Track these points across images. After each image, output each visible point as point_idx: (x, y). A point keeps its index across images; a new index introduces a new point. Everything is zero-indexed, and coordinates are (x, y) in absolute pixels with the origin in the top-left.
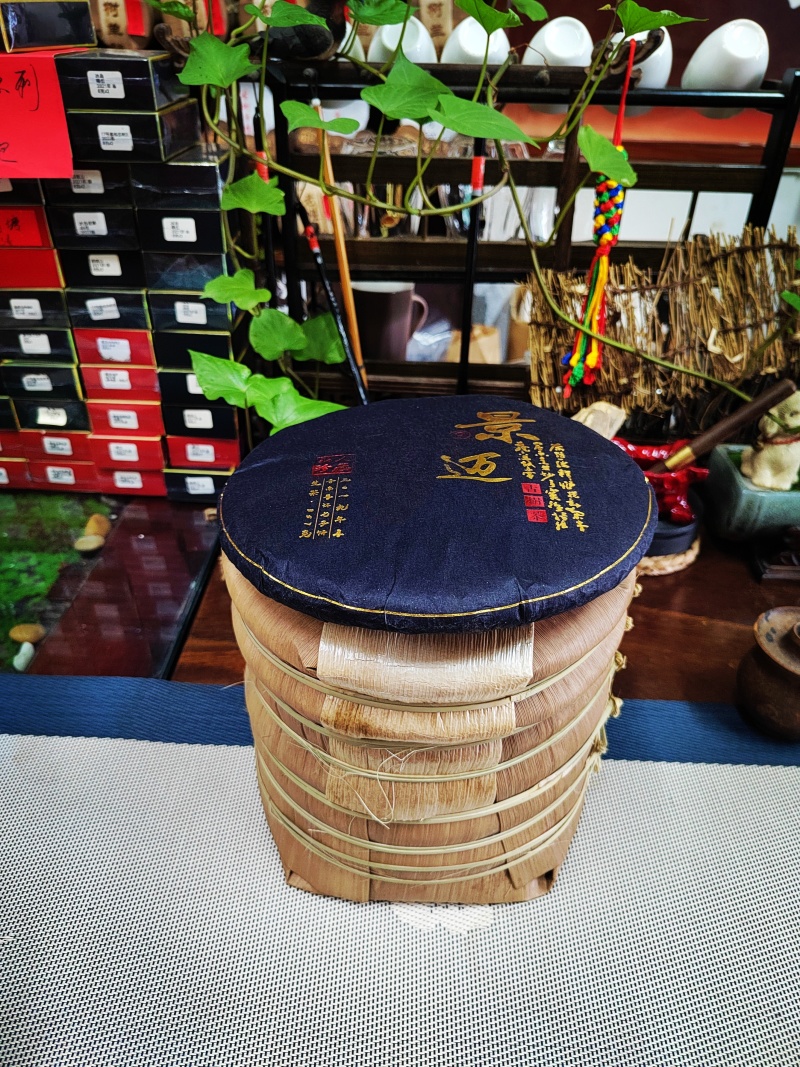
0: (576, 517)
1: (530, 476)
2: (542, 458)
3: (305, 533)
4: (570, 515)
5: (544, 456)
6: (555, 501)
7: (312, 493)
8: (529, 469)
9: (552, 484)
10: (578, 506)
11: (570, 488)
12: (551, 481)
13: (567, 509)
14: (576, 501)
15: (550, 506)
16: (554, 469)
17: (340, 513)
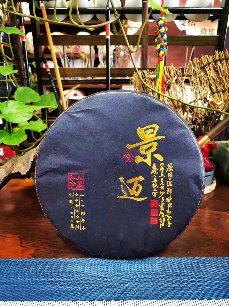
0: (168, 219)
1: (155, 195)
2: (162, 179)
3: (72, 226)
4: (166, 218)
5: (163, 177)
6: (162, 211)
7: (71, 202)
8: (155, 190)
9: (163, 200)
10: (170, 212)
11: (169, 201)
12: (163, 197)
13: (166, 215)
14: (170, 210)
15: (160, 215)
16: (166, 188)
17: (82, 217)
